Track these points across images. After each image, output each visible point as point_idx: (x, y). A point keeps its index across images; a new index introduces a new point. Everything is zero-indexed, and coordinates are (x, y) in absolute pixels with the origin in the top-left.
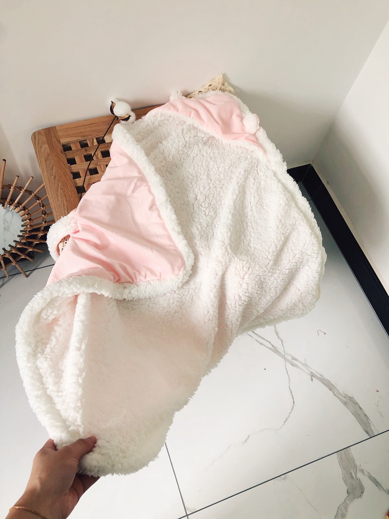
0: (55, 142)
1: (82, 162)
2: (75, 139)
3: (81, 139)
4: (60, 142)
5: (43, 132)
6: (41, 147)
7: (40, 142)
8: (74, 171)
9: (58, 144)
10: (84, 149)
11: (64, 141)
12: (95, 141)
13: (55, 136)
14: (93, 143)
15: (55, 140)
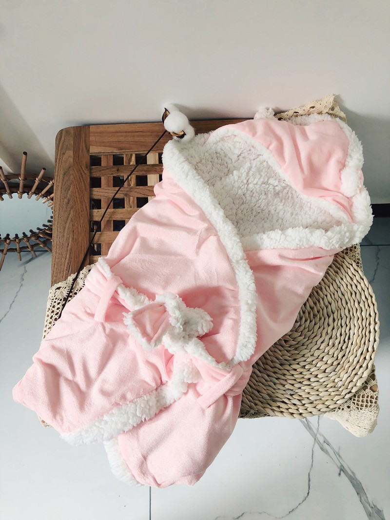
0: (83, 149)
1: (108, 186)
2: (108, 150)
3: (116, 151)
4: (88, 151)
5: (72, 132)
6: (64, 154)
7: (65, 146)
8: (96, 197)
9: (86, 153)
10: (116, 168)
11: (94, 150)
12: (133, 158)
13: (85, 140)
14: (130, 160)
15: (84, 145)
